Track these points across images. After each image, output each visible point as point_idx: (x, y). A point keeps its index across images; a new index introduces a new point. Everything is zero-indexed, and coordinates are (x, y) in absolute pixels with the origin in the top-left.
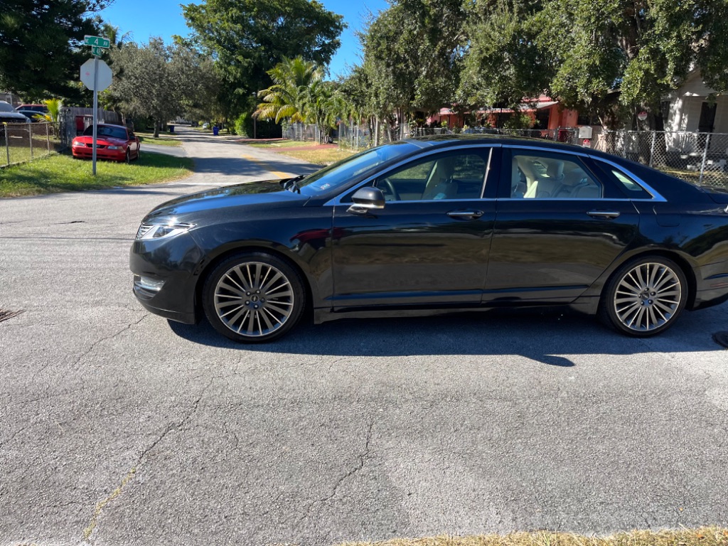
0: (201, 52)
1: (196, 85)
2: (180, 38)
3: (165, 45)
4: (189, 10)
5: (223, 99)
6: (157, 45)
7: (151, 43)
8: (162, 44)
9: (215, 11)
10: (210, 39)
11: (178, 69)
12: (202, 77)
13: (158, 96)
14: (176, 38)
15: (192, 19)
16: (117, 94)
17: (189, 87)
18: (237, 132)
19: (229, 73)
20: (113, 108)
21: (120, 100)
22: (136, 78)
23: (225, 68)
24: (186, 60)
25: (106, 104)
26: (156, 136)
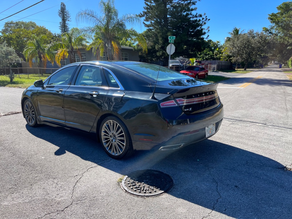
0: (274, 33)
1: (264, 47)
2: (265, 28)
3: (255, 32)
4: (272, 16)
5: (281, 52)
6: (251, 33)
7: (248, 32)
8: (253, 32)
9: (282, 14)
10: (279, 26)
11: (258, 41)
12: (268, 43)
13: (246, 53)
14: (263, 28)
15: (271, 19)
16: (231, 54)
17: (260, 48)
18: (290, 66)
19: (286, 40)
20: (228, 60)
21: (231, 57)
22: (239, 47)
23: (283, 38)
24: (261, 37)
25: (226, 58)
26: (245, 70)
